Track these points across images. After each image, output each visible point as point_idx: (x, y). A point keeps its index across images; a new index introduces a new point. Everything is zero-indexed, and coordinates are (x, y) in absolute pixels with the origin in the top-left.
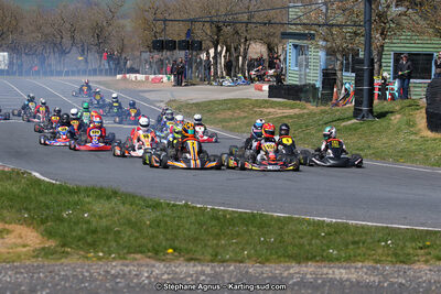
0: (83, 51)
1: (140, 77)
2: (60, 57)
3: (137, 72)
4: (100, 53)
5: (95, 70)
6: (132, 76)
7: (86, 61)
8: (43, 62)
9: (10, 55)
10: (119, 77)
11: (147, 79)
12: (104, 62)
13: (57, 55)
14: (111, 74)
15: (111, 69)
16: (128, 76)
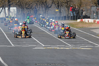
0: (58, 6)
1: (91, 21)
2: (45, 10)
3: (89, 18)
4: (68, 7)
5: (65, 17)
6: (86, 20)
7: (60, 12)
8: (36, 12)
9: (17, 9)
10: (79, 20)
11: (95, 21)
12: (70, 12)
13: (44, 9)
14: (74, 19)
15: (74, 16)
16: (84, 20)
